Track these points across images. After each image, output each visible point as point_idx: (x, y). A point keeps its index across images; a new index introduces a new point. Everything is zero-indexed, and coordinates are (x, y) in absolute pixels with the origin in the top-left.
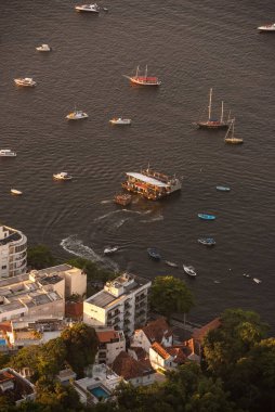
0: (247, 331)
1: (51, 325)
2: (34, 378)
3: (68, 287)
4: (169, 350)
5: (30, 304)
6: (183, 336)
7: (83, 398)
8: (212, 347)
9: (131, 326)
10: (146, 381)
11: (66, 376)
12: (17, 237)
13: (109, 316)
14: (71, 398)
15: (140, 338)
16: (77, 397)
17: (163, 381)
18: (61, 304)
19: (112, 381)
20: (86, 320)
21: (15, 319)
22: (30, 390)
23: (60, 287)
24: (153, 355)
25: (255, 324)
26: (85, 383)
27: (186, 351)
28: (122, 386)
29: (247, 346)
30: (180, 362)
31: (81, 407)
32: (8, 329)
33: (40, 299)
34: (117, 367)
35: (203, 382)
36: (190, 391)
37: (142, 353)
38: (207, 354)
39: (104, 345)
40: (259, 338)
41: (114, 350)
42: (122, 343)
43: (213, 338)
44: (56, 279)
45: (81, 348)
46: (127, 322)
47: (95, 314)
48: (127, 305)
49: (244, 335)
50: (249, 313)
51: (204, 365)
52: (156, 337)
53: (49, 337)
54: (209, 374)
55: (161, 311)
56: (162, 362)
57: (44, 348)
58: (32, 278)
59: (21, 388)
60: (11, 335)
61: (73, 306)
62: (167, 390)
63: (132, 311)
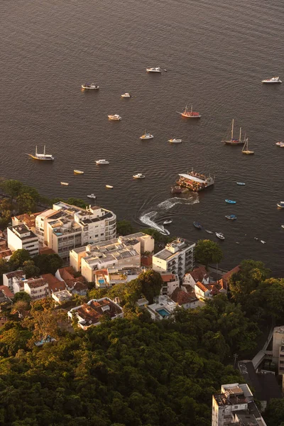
0: (256, 274)
1: (132, 271)
2: (122, 304)
3: (142, 247)
4: (207, 286)
5: (119, 258)
6: (216, 277)
7: (153, 316)
8: (235, 284)
9: (183, 272)
10: (192, 305)
11: (143, 303)
12: (110, 215)
13: (169, 265)
14: (145, 316)
15: (189, 279)
16: (150, 315)
17: (203, 305)
18: (139, 258)
19: (171, 306)
20: (154, 268)
21: (110, 267)
22: (120, 311)
23: (137, 247)
24: (197, 289)
25: (262, 269)
26: (154, 307)
27: (218, 287)
28: (177, 309)
29: (256, 283)
30: (214, 294)
31: (151, 322)
32: (105, 273)
33: (125, 255)
34: (174, 297)
35: (229, 306)
36: (220, 311)
37: (190, 288)
38: (231, 288)
39: (166, 284)
40: (264, 278)
41: (172, 286)
42: (177, 282)
43: (235, 278)
44: (135, 242)
45: (151, 285)
46: (180, 269)
47: (159, 264)
48: (180, 258)
49: (255, 276)
50: (258, 262)
51: (229, 295)
52: (198, 278)
53: (131, 278)
54: (232, 301)
55: (202, 262)
56: (203, 294)
57: (128, 285)
58: (120, 241)
59: (114, 310)
60: (107, 277)
61: (146, 259)
62: (206, 311)
63: (183, 262)
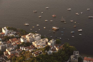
0: (67, 45)
1: (44, 45)
2: (42, 52)
4: (58, 48)
5: (42, 43)
6: (60, 46)
7: (48, 54)
8: (63, 47)
9: (54, 45)
10: (56, 52)
11: (46, 51)
12: (40, 35)
13: (51, 44)
17: (58, 51)
18: (45, 43)
19: (52, 52)
20: (48, 45)
22: (42, 53)
23: (45, 41)
24: (56, 48)
25: (68, 44)
26: (48, 52)
28: (53, 52)
30: (60, 49)
31: (48, 55)
32: (39, 46)
33: (43, 42)
34: (52, 50)
36: (61, 53)
37: (55, 48)
39: (50, 48)
40: (69, 46)
41: (52, 48)
42: (53, 47)
44: (45, 40)
45: (48, 48)
46: (53, 45)
48: (53, 43)
49: (67, 46)
52: (57, 46)
53: (44, 47)
54: (63, 50)
55: (57, 43)
56: (57, 49)
57: (44, 48)
58: (42, 40)
59: (41, 53)
60: (39, 47)
61: (47, 43)
62: (58, 53)
63: (54, 43)
